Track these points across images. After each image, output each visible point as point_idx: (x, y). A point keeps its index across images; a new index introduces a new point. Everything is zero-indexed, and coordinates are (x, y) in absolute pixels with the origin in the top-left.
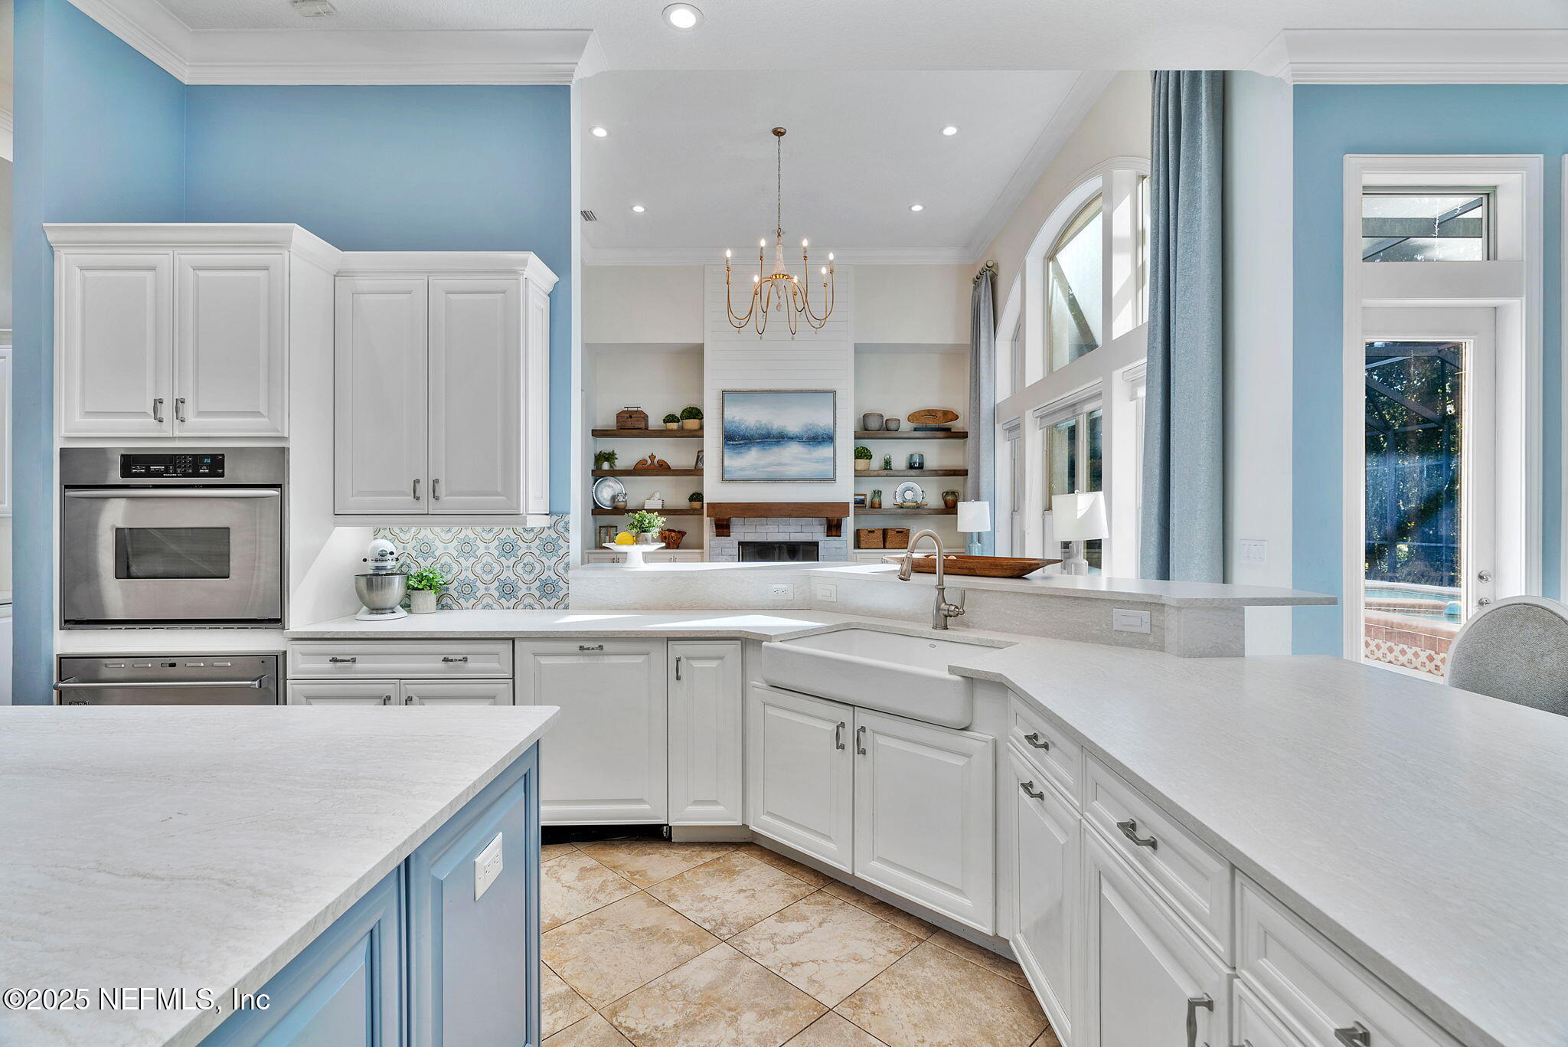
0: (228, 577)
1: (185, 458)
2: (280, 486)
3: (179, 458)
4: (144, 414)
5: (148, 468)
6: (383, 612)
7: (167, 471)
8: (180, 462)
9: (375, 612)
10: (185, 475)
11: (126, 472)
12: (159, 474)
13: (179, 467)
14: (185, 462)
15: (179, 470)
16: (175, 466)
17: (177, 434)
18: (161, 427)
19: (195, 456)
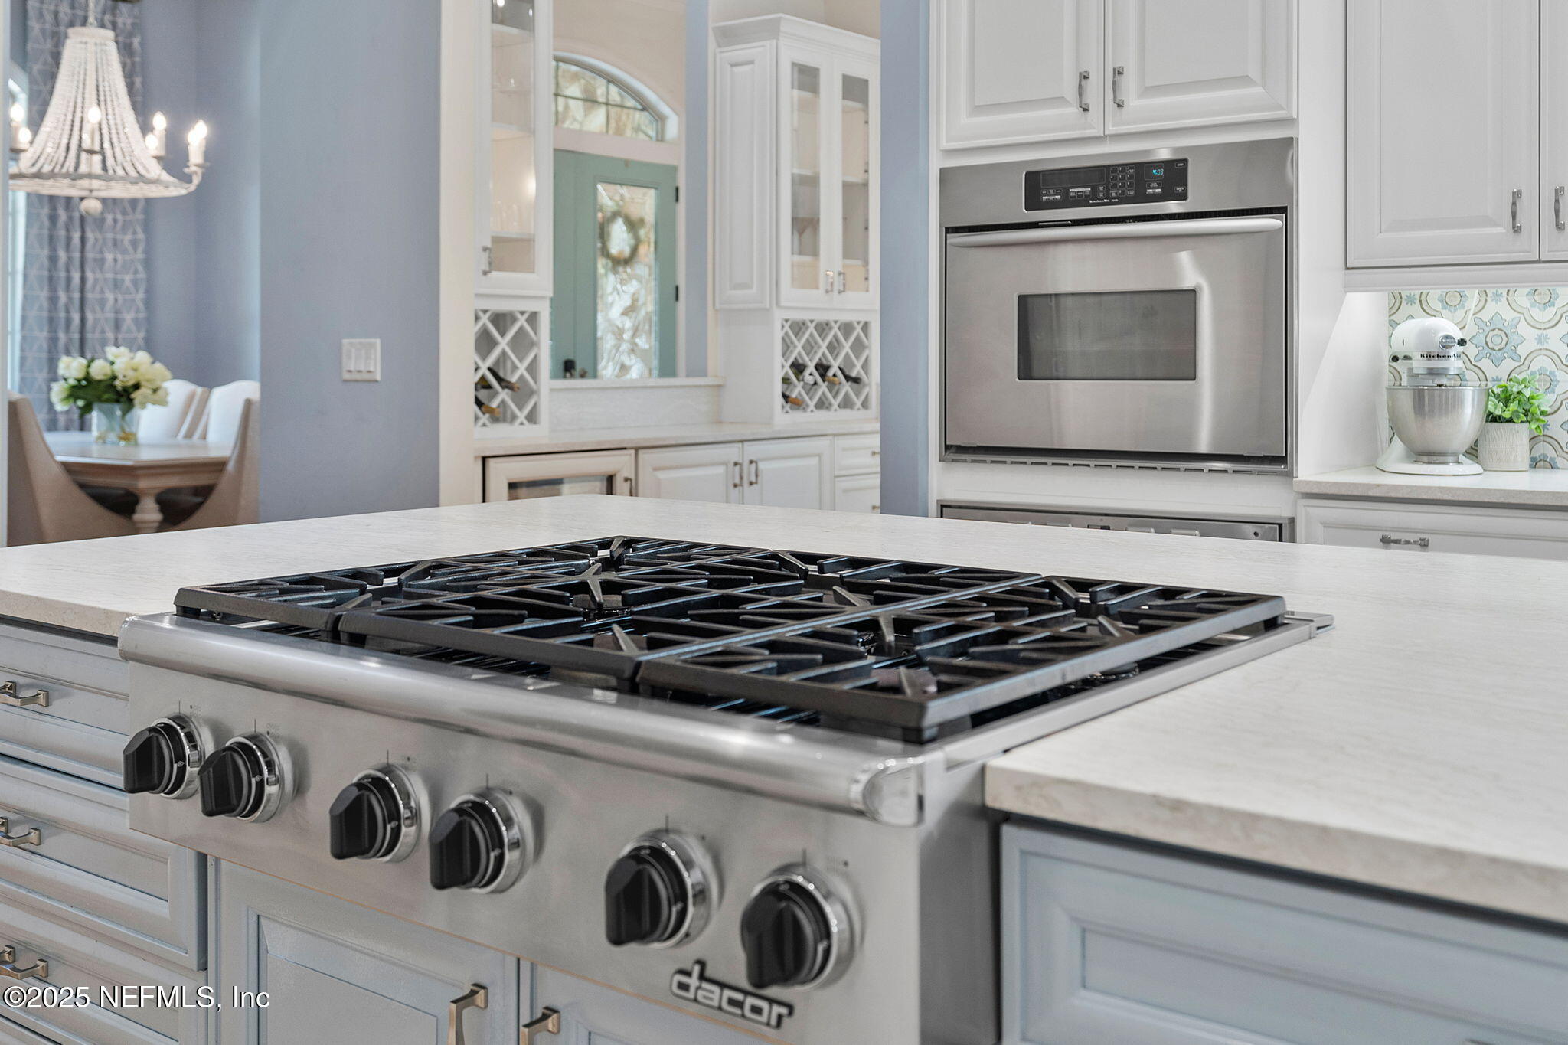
0: (1194, 380)
1: (1123, 170)
2: (1283, 210)
3: (1115, 171)
4: (1060, 101)
5: (1066, 192)
6: (1442, 459)
7: (1094, 194)
8: (1115, 178)
9: (1425, 459)
10: (1123, 200)
11: (1033, 202)
12: (1081, 202)
13: (1115, 186)
14: (1123, 178)
15: (1113, 193)
16: (1107, 185)
17: (1111, 129)
18: (1086, 119)
19: (1138, 166)
